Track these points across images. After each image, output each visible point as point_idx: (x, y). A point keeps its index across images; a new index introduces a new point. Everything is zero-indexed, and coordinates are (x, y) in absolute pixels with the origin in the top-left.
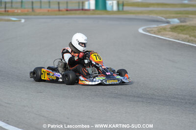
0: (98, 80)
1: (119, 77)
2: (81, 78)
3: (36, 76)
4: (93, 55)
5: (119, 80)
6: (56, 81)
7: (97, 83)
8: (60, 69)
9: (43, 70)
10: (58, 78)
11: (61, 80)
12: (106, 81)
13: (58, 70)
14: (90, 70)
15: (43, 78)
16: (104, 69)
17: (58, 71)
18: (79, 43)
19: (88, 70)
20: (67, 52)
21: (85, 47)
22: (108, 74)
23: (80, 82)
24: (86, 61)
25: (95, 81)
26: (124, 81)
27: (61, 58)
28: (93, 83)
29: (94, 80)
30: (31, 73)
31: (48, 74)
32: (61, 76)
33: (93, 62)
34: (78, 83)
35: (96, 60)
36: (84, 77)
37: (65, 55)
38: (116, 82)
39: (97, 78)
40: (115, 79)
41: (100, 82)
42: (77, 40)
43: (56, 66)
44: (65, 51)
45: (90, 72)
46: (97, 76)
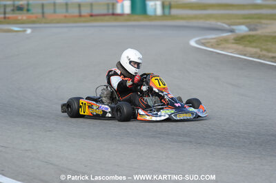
0: (165, 114)
1: (192, 109)
2: (141, 112)
3: (72, 109)
4: (154, 79)
5: (193, 114)
6: (102, 117)
7: (163, 118)
8: (104, 99)
9: (81, 101)
10: (105, 113)
11: (110, 115)
12: (176, 116)
13: (101, 100)
14: (150, 100)
15: (82, 113)
16: (172, 98)
17: (103, 103)
18: (130, 62)
19: (146, 101)
20: (115, 74)
21: (138, 68)
22: (177, 105)
23: (139, 118)
24: (144, 88)
25: (160, 116)
26: (200, 114)
27: (106, 83)
28: (158, 119)
29: (159, 113)
30: (63, 105)
31: (89, 107)
32: (109, 110)
33: (155, 89)
34: (136, 118)
35: (158, 86)
36: (143, 109)
37: (112, 78)
38: (189, 116)
39: (163, 112)
40: (189, 112)
41: (167, 116)
42: (128, 57)
43: (98, 96)
44: (112, 73)
45: (150, 103)
46: (162, 109)
